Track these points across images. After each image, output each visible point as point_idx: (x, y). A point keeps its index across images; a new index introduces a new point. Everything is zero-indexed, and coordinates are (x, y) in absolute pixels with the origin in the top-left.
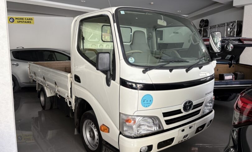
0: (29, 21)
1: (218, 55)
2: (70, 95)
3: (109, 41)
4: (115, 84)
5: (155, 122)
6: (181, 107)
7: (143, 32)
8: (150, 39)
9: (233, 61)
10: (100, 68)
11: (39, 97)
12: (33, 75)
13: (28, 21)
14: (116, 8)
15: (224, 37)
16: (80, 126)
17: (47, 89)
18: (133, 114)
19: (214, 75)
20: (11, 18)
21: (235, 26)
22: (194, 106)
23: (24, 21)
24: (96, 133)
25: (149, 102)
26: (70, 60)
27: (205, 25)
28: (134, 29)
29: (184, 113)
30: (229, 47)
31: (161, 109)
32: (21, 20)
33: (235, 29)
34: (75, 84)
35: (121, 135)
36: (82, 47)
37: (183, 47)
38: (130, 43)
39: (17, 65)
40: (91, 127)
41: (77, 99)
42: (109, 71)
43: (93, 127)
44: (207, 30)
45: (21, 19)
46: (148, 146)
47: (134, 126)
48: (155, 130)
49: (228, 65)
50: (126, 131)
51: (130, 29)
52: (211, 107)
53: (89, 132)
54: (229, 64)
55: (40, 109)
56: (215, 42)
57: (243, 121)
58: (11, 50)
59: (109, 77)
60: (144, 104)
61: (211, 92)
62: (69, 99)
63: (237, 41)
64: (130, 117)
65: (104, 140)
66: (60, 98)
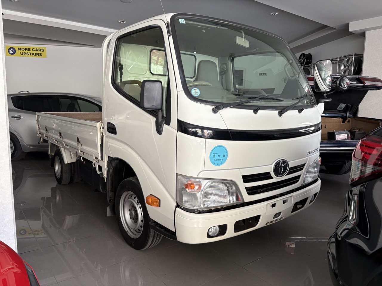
0: (39, 52)
1: (326, 95)
2: (100, 156)
3: (162, 74)
4: (170, 129)
5: (230, 190)
6: (271, 169)
7: (214, 64)
8: (224, 74)
9: (349, 114)
10: (146, 105)
11: (53, 166)
12: (44, 132)
13: (37, 52)
14: (172, 14)
15: (336, 75)
16: (115, 202)
17: (65, 152)
18: (198, 176)
19: (320, 125)
20: (10, 48)
21: (352, 61)
22: (291, 169)
23: (30, 53)
24: (140, 211)
25: (221, 158)
26: (101, 111)
27: (307, 61)
28: (200, 57)
29: (276, 179)
30: (343, 83)
31: (240, 169)
32: (26, 52)
33: (352, 66)
34: (108, 137)
35: (178, 209)
36: (119, 81)
37: (275, 93)
38: (193, 79)
39: (19, 118)
40: (132, 203)
41: (111, 160)
42: (160, 110)
43: (135, 201)
44: (310, 70)
45: (26, 49)
46: (220, 227)
47: (198, 195)
48: (230, 202)
49: (341, 119)
50: (185, 202)
51: (193, 57)
52: (315, 173)
53: (129, 210)
54: (342, 117)
55: (54, 184)
56: (323, 77)
57: (366, 173)
58: (8, 95)
59: (160, 120)
60: (215, 160)
61: (316, 150)
62: (98, 162)
63: (355, 81)
64: (193, 180)
65: (153, 220)
66: (84, 163)
